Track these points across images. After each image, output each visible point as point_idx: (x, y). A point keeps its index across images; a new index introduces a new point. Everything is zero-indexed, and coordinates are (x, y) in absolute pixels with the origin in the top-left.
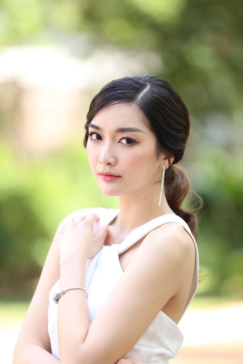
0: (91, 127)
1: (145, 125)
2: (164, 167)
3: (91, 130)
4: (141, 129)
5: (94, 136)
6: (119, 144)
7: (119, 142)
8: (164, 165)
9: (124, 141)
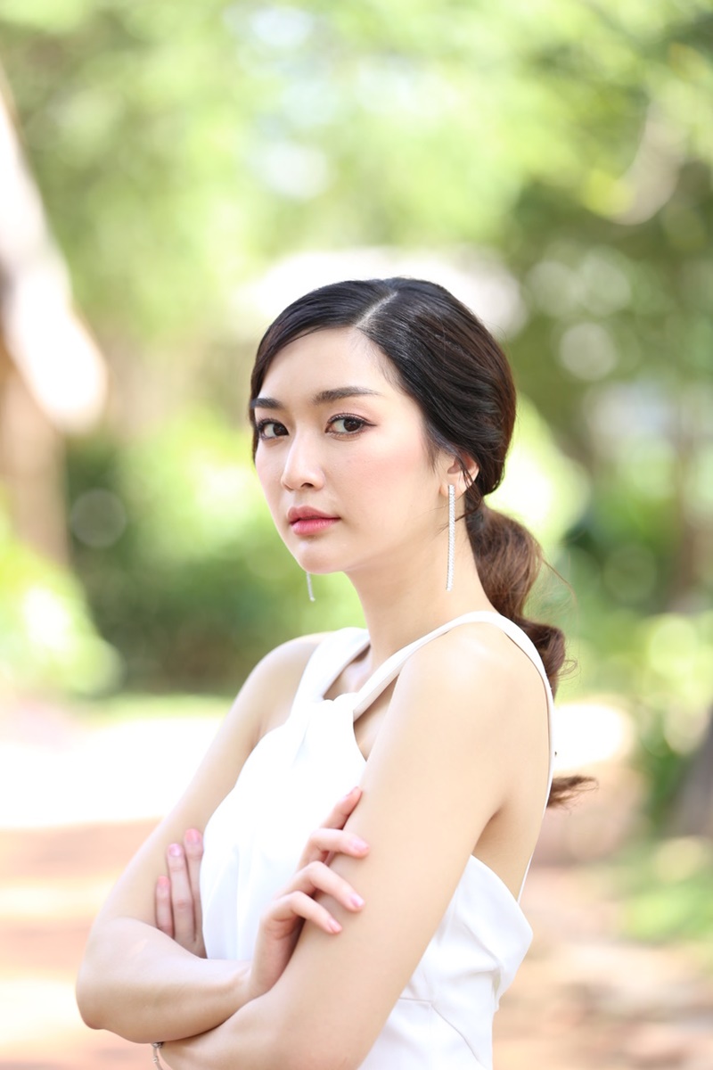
0: (259, 406)
1: (387, 379)
2: (452, 492)
3: (260, 414)
4: (378, 390)
5: (269, 431)
6: (328, 434)
7: (327, 431)
8: (451, 486)
9: (339, 426)
